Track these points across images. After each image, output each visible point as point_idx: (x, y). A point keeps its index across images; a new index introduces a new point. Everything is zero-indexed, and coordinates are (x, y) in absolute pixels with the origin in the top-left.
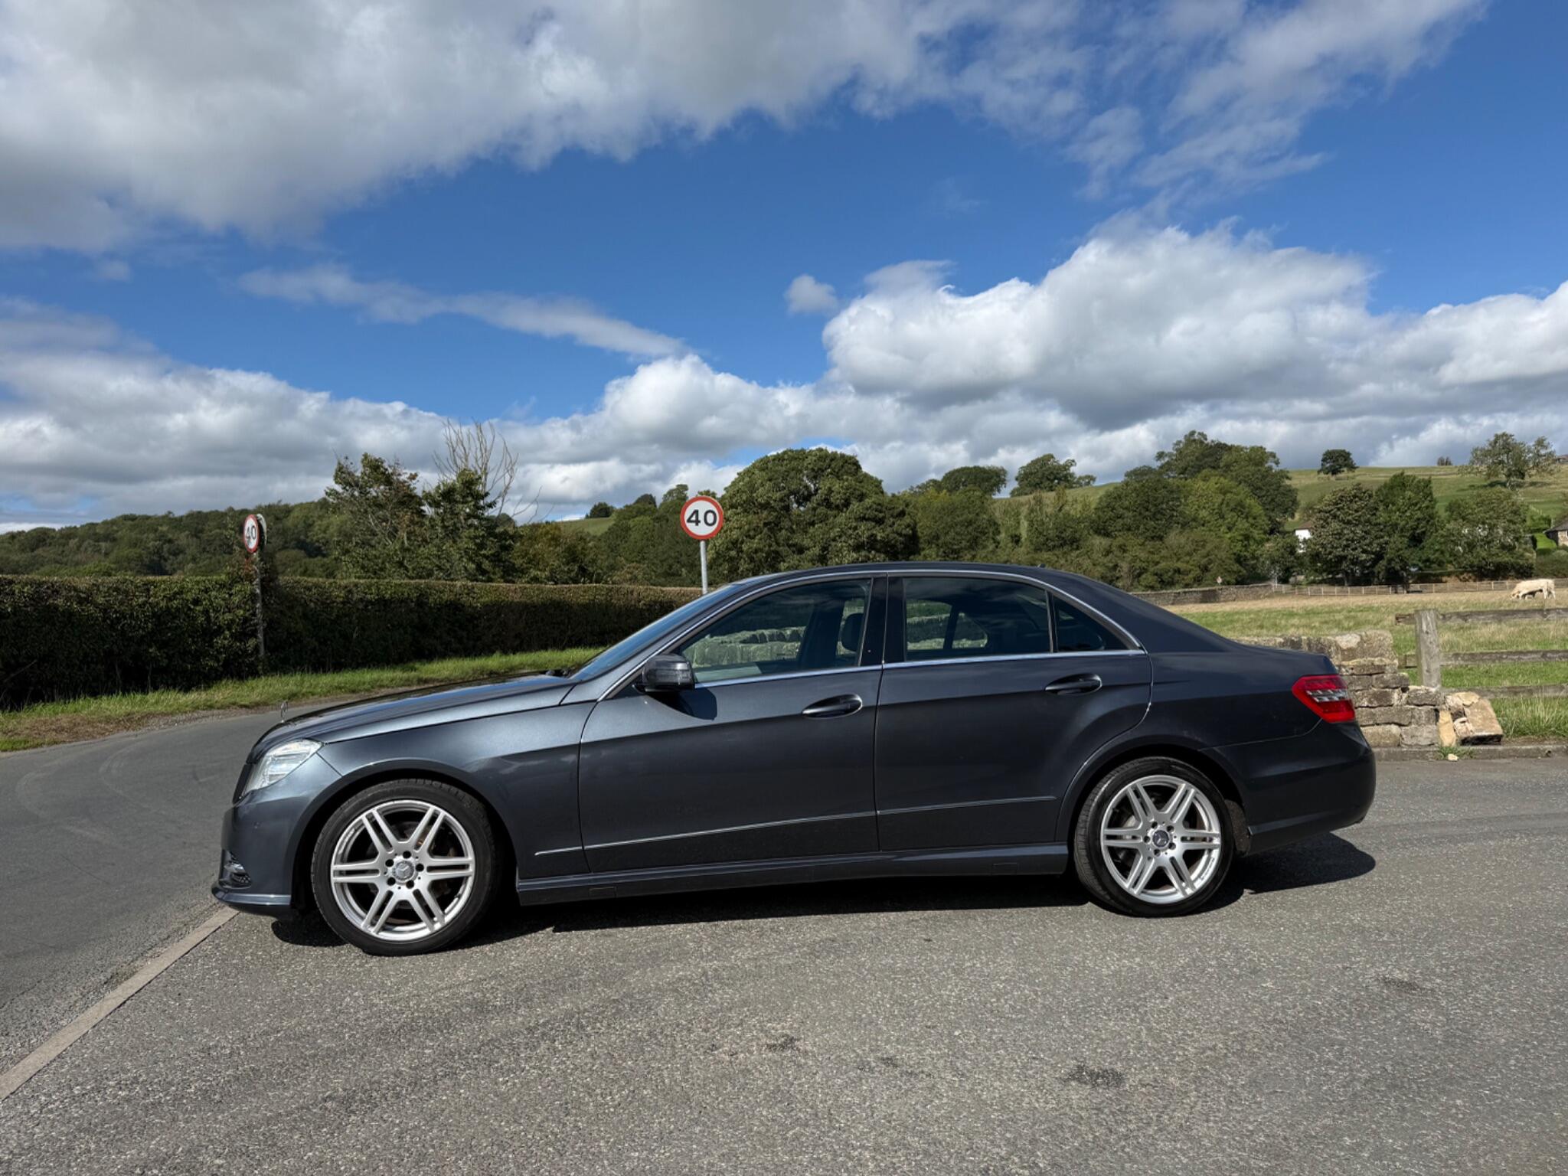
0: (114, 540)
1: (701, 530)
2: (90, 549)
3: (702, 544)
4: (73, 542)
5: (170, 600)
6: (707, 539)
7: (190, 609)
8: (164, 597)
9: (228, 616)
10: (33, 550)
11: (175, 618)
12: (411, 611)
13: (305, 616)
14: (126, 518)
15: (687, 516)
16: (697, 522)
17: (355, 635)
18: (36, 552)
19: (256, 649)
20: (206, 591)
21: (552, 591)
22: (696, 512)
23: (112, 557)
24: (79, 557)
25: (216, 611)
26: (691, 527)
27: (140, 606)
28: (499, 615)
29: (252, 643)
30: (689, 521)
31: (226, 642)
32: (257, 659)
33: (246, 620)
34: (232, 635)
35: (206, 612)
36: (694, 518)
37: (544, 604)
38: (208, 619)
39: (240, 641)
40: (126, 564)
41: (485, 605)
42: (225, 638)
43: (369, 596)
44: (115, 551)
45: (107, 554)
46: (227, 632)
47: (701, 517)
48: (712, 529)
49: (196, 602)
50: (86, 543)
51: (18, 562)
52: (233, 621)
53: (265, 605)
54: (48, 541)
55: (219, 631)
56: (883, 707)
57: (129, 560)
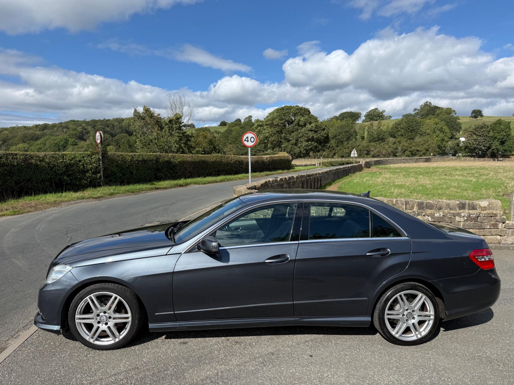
0: (68, 128)
1: (249, 144)
2: (61, 131)
3: (249, 149)
4: (55, 128)
5: (71, 160)
6: (250, 147)
7: (78, 164)
8: (69, 159)
9: (90, 166)
10: (43, 131)
11: (72, 166)
12: (154, 164)
13: (117, 166)
14: (72, 121)
15: (244, 139)
16: (248, 141)
17: (134, 172)
18: (44, 131)
19: (100, 177)
20: (83, 157)
21: (202, 157)
22: (247, 137)
23: (67, 134)
24: (57, 133)
25: (87, 164)
26: (246, 143)
27: (60, 162)
29: (99, 175)
30: (245, 140)
31: (90, 175)
32: (101, 180)
33: (97, 167)
34: (92, 173)
35: (83, 165)
36: (247, 140)
37: (199, 162)
38: (84, 167)
39: (95, 174)
40: (72, 136)
42: (90, 174)
43: (139, 159)
44: (68, 132)
45: (66, 133)
46: (90, 171)
47: (249, 139)
48: (253, 144)
49: (80, 161)
50: (59, 129)
51: (38, 135)
52: (92, 168)
53: (103, 162)
54: (47, 128)
55: (88, 171)
56: (298, 260)
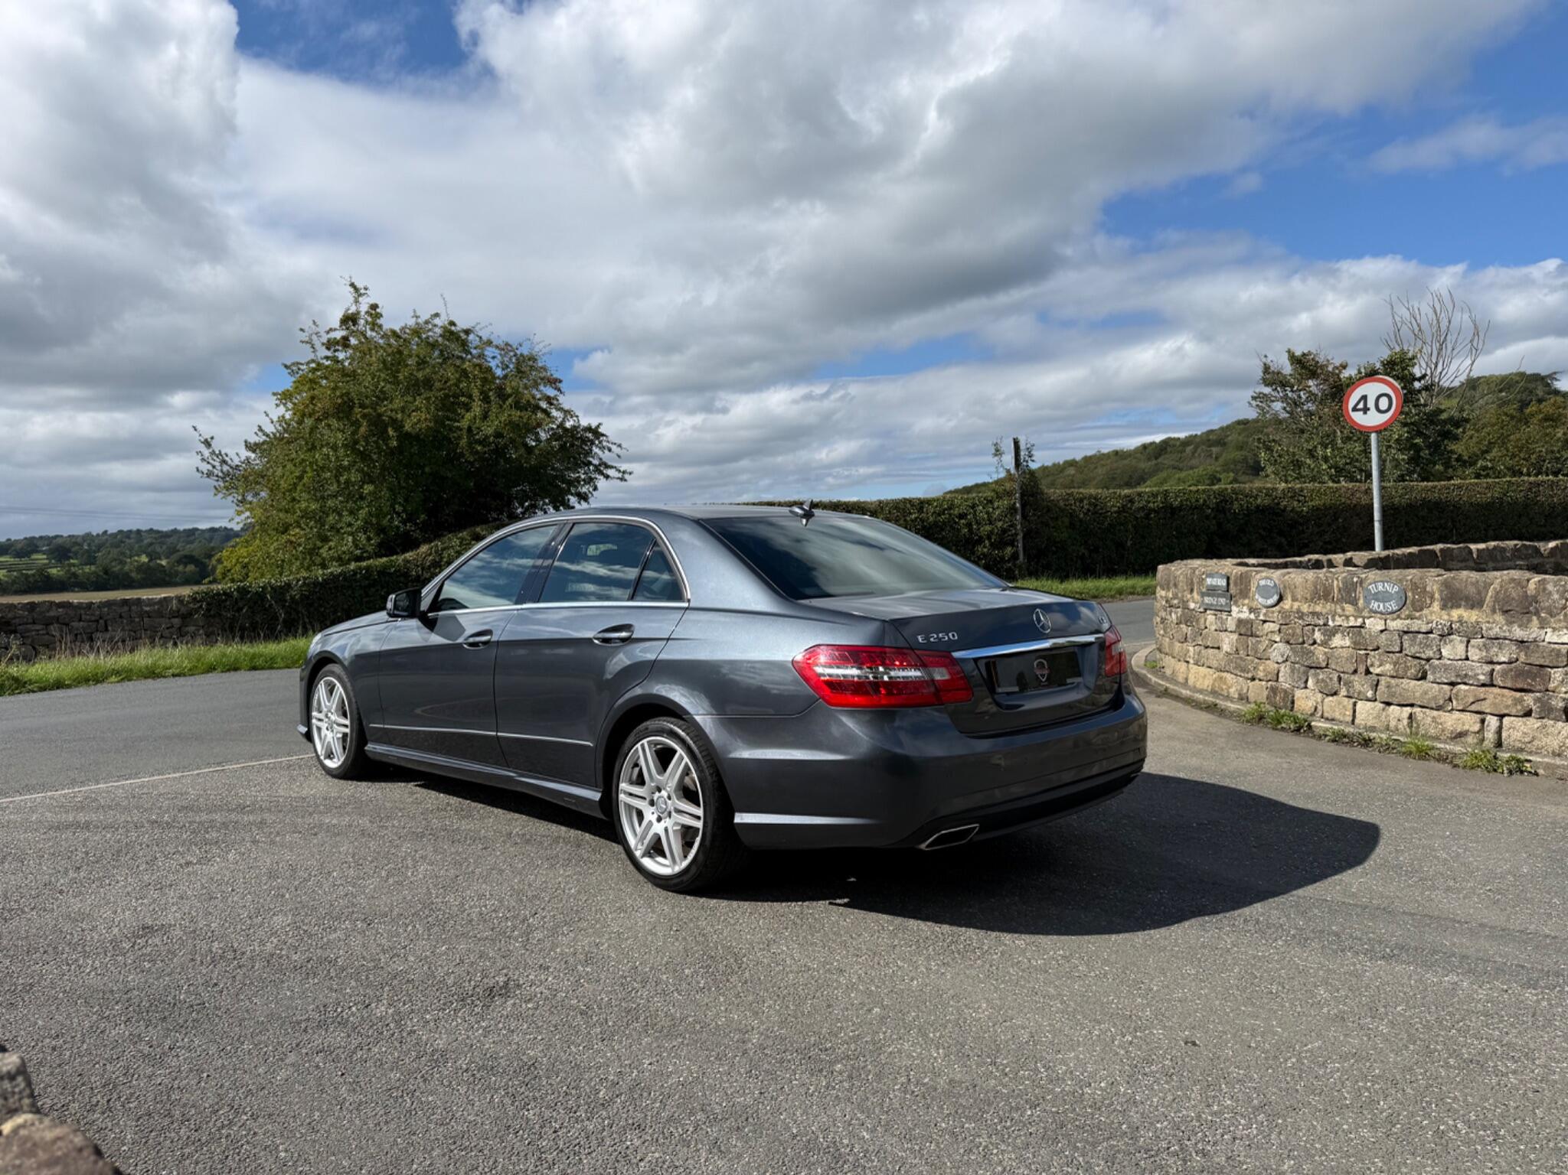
0: (1225, 444)
1: (1372, 419)
2: (1203, 455)
3: (1373, 436)
4: (1189, 449)
5: (939, 515)
6: (1379, 430)
7: (956, 523)
8: (934, 512)
9: (988, 528)
10: (1156, 458)
11: (942, 530)
12: (1207, 517)
13: (1072, 525)
14: (1239, 423)
15: (1351, 405)
16: (1366, 410)
17: (1129, 543)
18: (1160, 460)
19: (1015, 556)
20: (973, 507)
22: (1364, 398)
23: (1221, 460)
24: (1194, 462)
25: (978, 523)
26: (1358, 418)
27: (912, 521)
28: (1336, 519)
29: (1009, 550)
30: (1355, 409)
31: (985, 550)
32: (1015, 565)
33: (1004, 531)
34: (991, 544)
35: (969, 525)
36: (1361, 406)
38: (971, 530)
39: (998, 549)
40: (1232, 466)
41: (1316, 509)
42: (985, 547)
43: (1151, 505)
44: (1224, 455)
45: (1217, 458)
46: (987, 542)
47: (1371, 404)
48: (1384, 418)
49: (962, 516)
50: (1199, 450)
51: (1144, 470)
52: (992, 532)
53: (1024, 516)
54: (1169, 449)
55: (980, 541)
56: (502, 642)
57: (1235, 462)
